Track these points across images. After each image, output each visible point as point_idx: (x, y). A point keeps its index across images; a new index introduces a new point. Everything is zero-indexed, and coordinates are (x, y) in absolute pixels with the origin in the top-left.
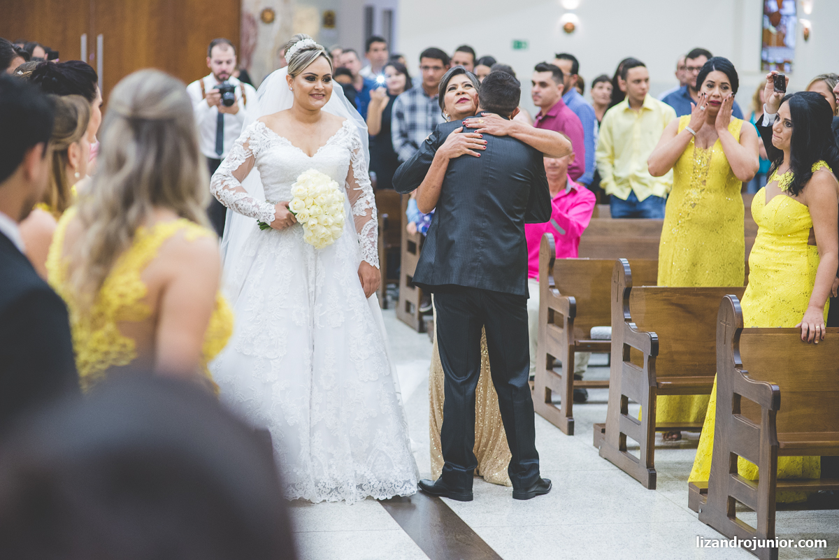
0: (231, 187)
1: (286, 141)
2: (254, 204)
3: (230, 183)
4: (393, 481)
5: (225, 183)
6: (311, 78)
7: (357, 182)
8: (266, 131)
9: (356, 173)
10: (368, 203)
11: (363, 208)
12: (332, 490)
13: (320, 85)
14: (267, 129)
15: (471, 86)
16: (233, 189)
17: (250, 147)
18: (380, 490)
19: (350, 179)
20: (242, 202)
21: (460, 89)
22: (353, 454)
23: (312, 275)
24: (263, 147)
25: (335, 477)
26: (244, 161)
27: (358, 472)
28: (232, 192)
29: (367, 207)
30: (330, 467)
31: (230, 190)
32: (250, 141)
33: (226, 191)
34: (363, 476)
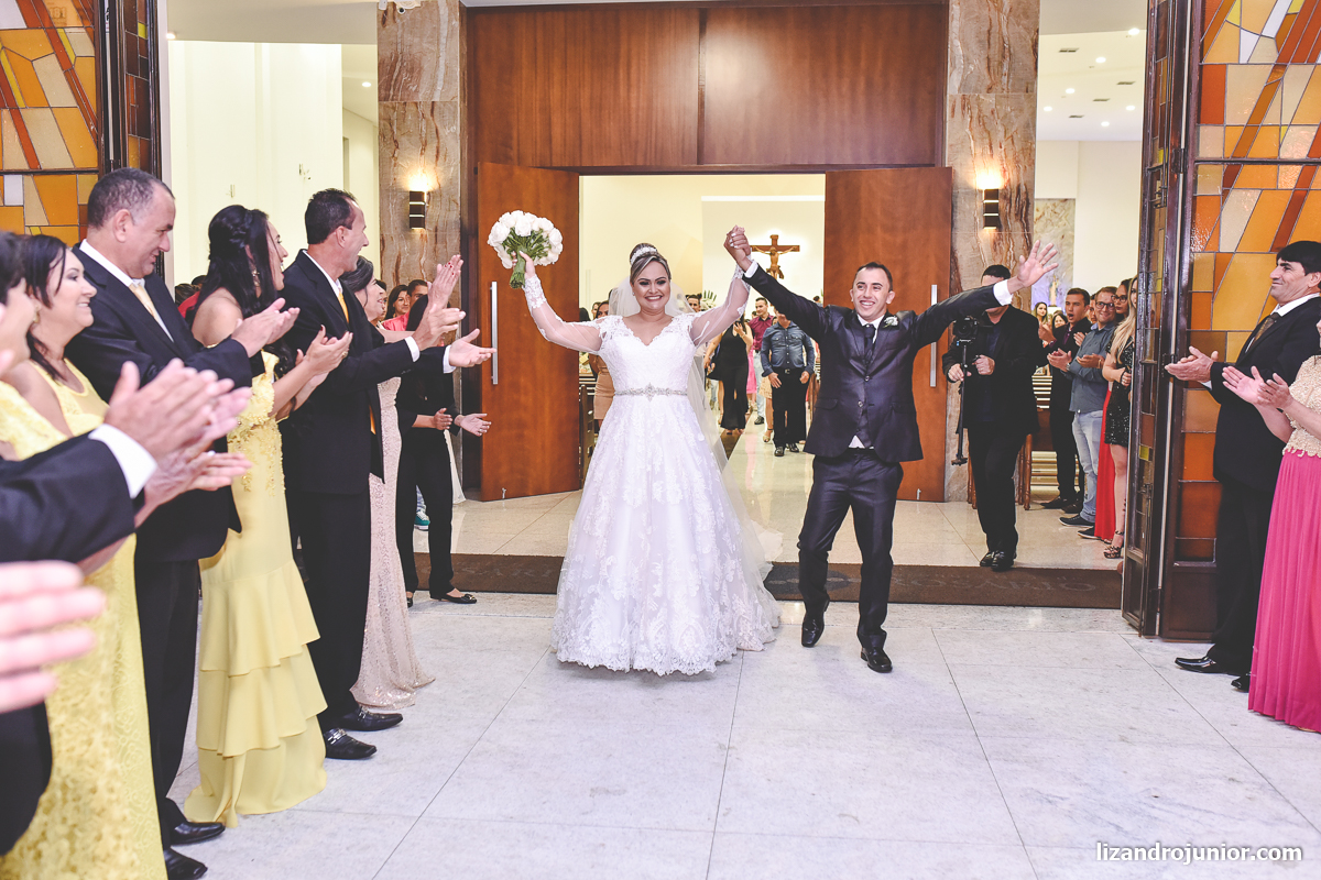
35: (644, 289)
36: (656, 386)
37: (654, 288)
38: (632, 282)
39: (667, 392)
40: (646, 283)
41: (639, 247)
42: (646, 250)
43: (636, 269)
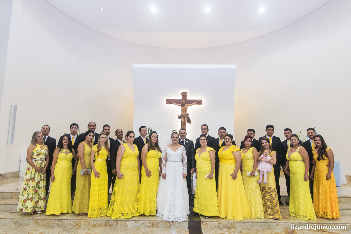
35: (173, 139)
36: (176, 160)
37: (175, 138)
38: (171, 137)
39: (178, 162)
40: (174, 137)
41: (174, 131)
42: (175, 131)
43: (172, 135)
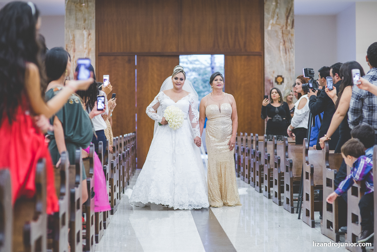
0: (151, 111)
1: (168, 97)
2: (156, 116)
3: (151, 110)
4: (201, 203)
5: (149, 110)
6: (176, 78)
7: (193, 112)
8: (163, 94)
9: (193, 110)
10: (197, 119)
11: (196, 120)
12: (180, 205)
13: (179, 81)
14: (164, 94)
15: (222, 80)
16: (151, 112)
17: (158, 99)
18: (197, 206)
19: (190, 111)
20: (153, 116)
21: (219, 81)
22: (188, 194)
23: (174, 138)
24: (162, 99)
25: (182, 201)
26: (156, 103)
27: (190, 200)
28: (151, 113)
29: (197, 120)
30: (181, 198)
31: (150, 112)
32: (159, 98)
33: (149, 112)
34: (192, 202)
